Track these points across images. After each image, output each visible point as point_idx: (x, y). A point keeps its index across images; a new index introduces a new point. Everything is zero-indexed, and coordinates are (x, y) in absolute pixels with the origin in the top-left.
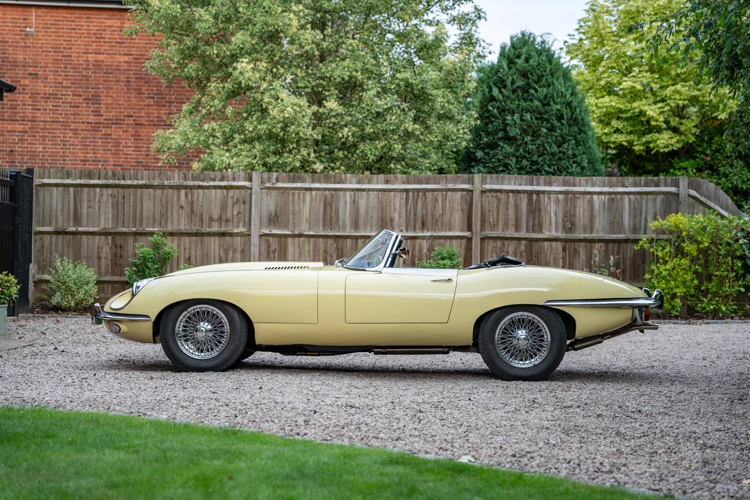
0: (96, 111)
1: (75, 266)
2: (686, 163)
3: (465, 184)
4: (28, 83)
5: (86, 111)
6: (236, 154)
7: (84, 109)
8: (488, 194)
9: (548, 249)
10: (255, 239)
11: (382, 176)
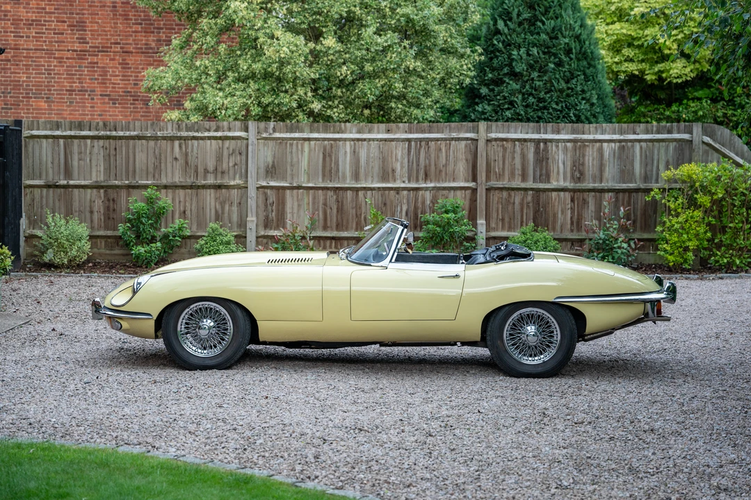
0: (81, 39)
1: (67, 222)
2: (701, 92)
3: (470, 133)
4: (9, 9)
5: (71, 38)
6: (230, 93)
7: (68, 36)
8: (493, 143)
9: (555, 199)
10: (252, 192)
11: (383, 126)
